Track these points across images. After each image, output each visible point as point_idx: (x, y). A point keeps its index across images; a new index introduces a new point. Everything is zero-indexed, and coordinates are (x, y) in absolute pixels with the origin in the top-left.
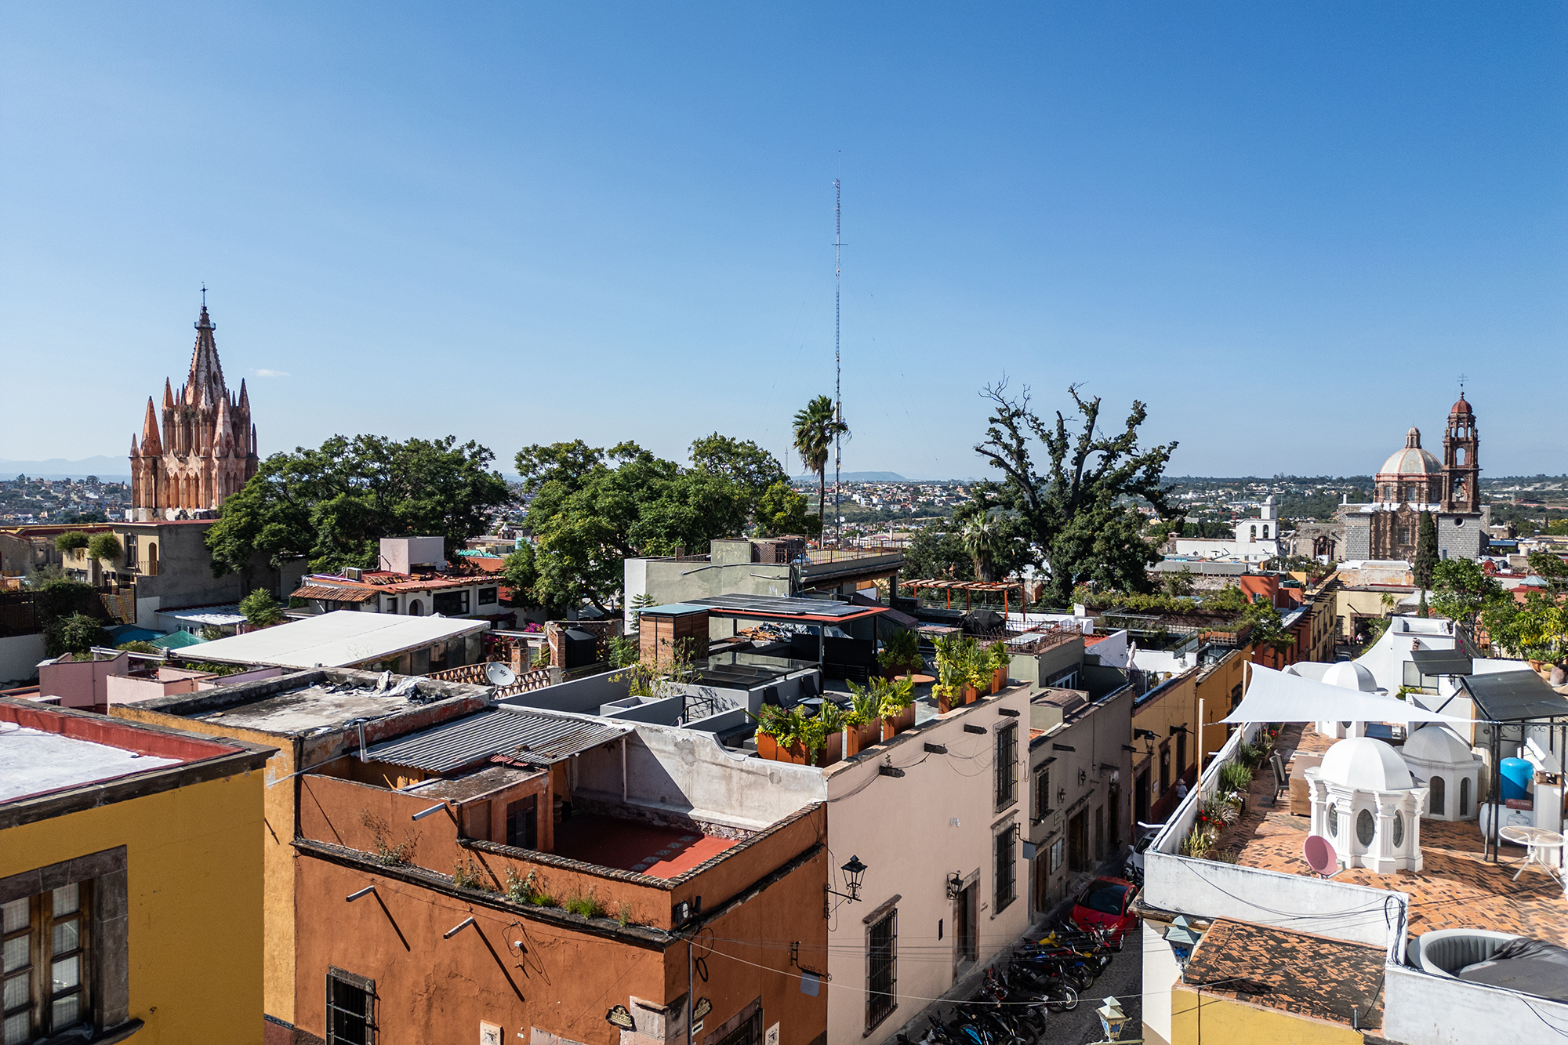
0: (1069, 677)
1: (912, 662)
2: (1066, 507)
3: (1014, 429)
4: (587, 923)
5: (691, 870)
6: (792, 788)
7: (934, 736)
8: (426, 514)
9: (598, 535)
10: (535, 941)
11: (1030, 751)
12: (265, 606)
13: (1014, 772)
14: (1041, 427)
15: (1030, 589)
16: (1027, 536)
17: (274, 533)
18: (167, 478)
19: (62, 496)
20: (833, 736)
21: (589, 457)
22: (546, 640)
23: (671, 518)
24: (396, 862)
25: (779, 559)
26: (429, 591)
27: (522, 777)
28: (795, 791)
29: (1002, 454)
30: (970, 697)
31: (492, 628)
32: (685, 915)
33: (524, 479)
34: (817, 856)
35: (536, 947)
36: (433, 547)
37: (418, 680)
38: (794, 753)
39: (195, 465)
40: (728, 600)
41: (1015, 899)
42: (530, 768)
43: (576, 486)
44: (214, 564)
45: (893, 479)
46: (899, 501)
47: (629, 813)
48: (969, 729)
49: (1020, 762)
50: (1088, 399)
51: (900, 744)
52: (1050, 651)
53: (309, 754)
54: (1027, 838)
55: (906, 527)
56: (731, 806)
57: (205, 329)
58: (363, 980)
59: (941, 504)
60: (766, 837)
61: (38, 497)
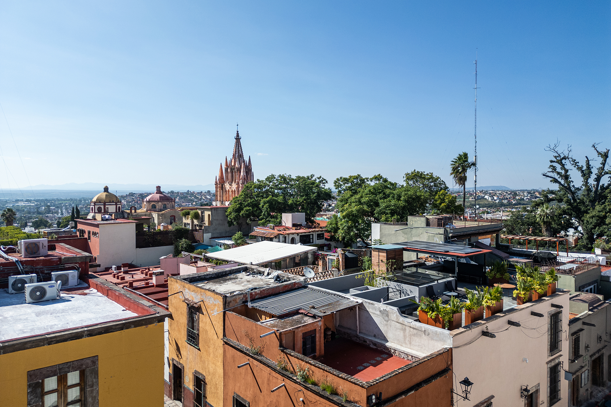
0: (592, 286)
1: (504, 277)
2: (590, 201)
3: (563, 165)
4: (329, 397)
5: (378, 378)
6: (435, 338)
7: (513, 317)
8: (300, 203)
9: (363, 213)
10: (308, 399)
11: (569, 325)
12: (240, 238)
13: (560, 335)
14: (577, 164)
15: (571, 239)
16: (570, 215)
17: (247, 211)
18: (226, 191)
19: (200, 197)
20: (457, 315)
21: (363, 181)
22: (338, 256)
23: (393, 206)
24: (257, 354)
25: (439, 225)
26: (298, 234)
27: (310, 321)
28: (436, 340)
29: (557, 177)
30: (535, 297)
31: (318, 250)
32: (374, 401)
33: (337, 190)
34: (447, 375)
35: (309, 402)
36: (301, 217)
37: (279, 272)
38: (436, 322)
39: (234, 186)
40: (412, 243)
41: (560, 399)
42: (314, 317)
43: (356, 193)
44: (229, 222)
45: (504, 189)
46: (507, 198)
47: (360, 340)
48: (533, 314)
49: (564, 331)
50: (603, 150)
51: (494, 320)
52: (581, 274)
53: (229, 303)
54: (567, 369)
55: (510, 210)
56: (406, 343)
57: (238, 139)
58: (245, 401)
59: (527, 200)
60: (418, 364)
61: (193, 198)
